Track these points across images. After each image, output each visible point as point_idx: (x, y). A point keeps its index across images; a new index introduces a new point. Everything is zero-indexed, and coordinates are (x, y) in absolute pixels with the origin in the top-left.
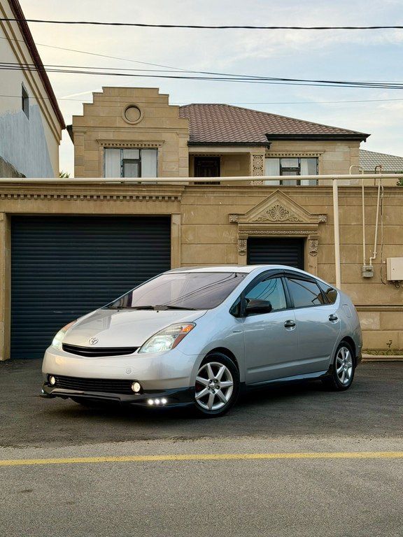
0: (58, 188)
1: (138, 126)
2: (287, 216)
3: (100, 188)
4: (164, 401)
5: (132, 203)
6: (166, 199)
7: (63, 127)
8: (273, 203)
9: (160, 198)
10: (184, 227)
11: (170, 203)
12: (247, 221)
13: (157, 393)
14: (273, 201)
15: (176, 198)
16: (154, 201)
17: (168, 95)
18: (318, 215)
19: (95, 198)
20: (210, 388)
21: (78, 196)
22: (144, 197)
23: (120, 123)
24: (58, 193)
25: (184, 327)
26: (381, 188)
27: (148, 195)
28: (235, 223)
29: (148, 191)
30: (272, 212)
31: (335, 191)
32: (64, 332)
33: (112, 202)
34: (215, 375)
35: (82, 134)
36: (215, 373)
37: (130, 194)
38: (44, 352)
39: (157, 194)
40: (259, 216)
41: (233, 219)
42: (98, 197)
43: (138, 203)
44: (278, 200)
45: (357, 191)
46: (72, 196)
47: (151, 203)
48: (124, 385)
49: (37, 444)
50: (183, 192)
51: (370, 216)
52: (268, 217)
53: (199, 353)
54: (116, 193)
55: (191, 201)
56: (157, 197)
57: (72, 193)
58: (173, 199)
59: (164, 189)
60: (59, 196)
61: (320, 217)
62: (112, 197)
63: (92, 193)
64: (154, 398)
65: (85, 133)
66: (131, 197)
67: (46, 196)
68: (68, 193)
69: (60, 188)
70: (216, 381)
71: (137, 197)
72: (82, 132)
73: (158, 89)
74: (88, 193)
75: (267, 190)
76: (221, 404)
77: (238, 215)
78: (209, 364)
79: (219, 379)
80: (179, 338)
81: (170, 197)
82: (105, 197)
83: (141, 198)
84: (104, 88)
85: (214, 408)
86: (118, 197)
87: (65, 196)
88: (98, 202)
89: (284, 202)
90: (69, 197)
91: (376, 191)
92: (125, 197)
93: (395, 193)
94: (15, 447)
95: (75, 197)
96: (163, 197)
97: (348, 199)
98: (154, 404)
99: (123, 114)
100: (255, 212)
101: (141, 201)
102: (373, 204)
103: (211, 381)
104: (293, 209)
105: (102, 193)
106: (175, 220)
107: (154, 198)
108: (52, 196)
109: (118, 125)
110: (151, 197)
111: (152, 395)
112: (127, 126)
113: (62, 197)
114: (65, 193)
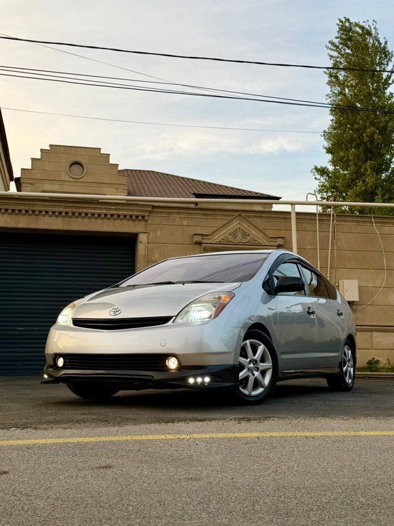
0: (26, 202)
1: (81, 180)
2: (248, 238)
3: (69, 205)
4: (207, 379)
5: (100, 221)
6: (134, 217)
7: (11, 178)
8: (234, 225)
9: (128, 217)
10: (150, 245)
11: (137, 222)
12: (210, 242)
13: (199, 369)
14: (236, 223)
15: (143, 217)
16: (122, 220)
17: (109, 155)
18: (277, 238)
19: (64, 214)
20: (250, 370)
21: (47, 212)
22: (112, 215)
23: (64, 177)
24: (27, 208)
25: (223, 296)
26: (333, 215)
27: (116, 214)
28: (199, 243)
29: (116, 209)
30: (234, 234)
31: (293, 217)
32: (73, 307)
33: (80, 219)
34: (254, 355)
35: (30, 185)
36: (255, 352)
37: (99, 211)
38: (49, 330)
39: (125, 213)
40: (222, 237)
41: (197, 239)
42: (67, 213)
43: (106, 221)
44: (239, 223)
45: (312, 217)
46: (40, 212)
47: (118, 222)
48: (157, 360)
49: (65, 426)
50: (150, 212)
51: (324, 242)
52: (230, 238)
53: (241, 326)
54: (85, 210)
55: (158, 220)
56: (125, 216)
57: (41, 209)
58: (140, 218)
59: (132, 208)
60: (27, 211)
61: (278, 240)
62: (80, 214)
63: (61, 209)
64: (195, 376)
65: (32, 184)
66: (99, 215)
67: (13, 210)
68: (37, 208)
69: (29, 202)
70: (255, 362)
71: (106, 215)
72: (29, 183)
73: (100, 149)
74: (57, 209)
75: (229, 213)
76: (261, 390)
77: (202, 235)
78: (248, 342)
79: (259, 360)
80: (220, 308)
81: (137, 217)
82: (73, 213)
83: (109, 216)
84: (51, 146)
85: (254, 393)
86: (86, 214)
87: (34, 211)
88: (67, 219)
89: (245, 225)
90: (37, 213)
91: (328, 218)
92: (93, 214)
93: (345, 221)
94: (36, 429)
95: (43, 213)
96: (131, 216)
97: (304, 225)
98: (196, 383)
99: (68, 169)
100: (218, 233)
101: (109, 219)
102: (326, 230)
103: (250, 361)
104: (254, 232)
105: (72, 210)
106: (142, 238)
107: (122, 217)
108: (20, 211)
109: (62, 179)
110: (119, 216)
111: (194, 372)
112: (71, 180)
113: (30, 212)
114: (34, 209)
